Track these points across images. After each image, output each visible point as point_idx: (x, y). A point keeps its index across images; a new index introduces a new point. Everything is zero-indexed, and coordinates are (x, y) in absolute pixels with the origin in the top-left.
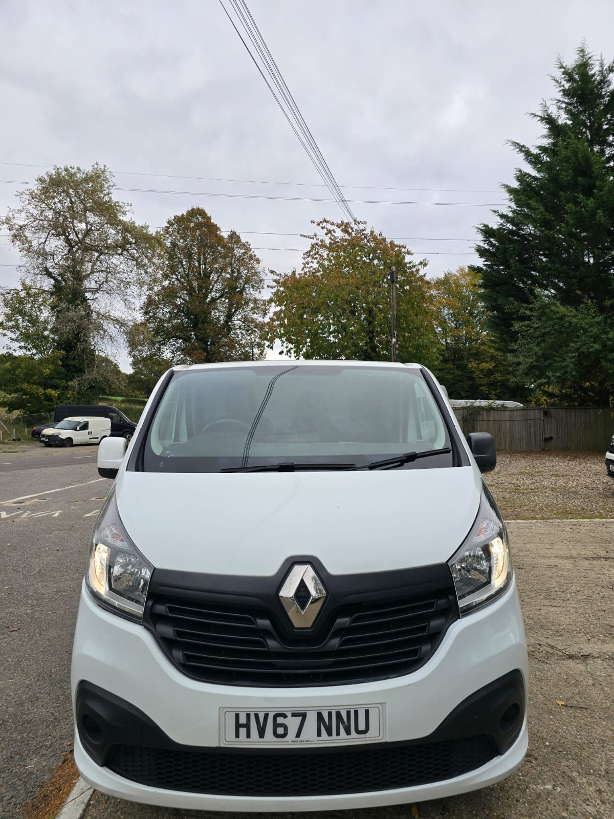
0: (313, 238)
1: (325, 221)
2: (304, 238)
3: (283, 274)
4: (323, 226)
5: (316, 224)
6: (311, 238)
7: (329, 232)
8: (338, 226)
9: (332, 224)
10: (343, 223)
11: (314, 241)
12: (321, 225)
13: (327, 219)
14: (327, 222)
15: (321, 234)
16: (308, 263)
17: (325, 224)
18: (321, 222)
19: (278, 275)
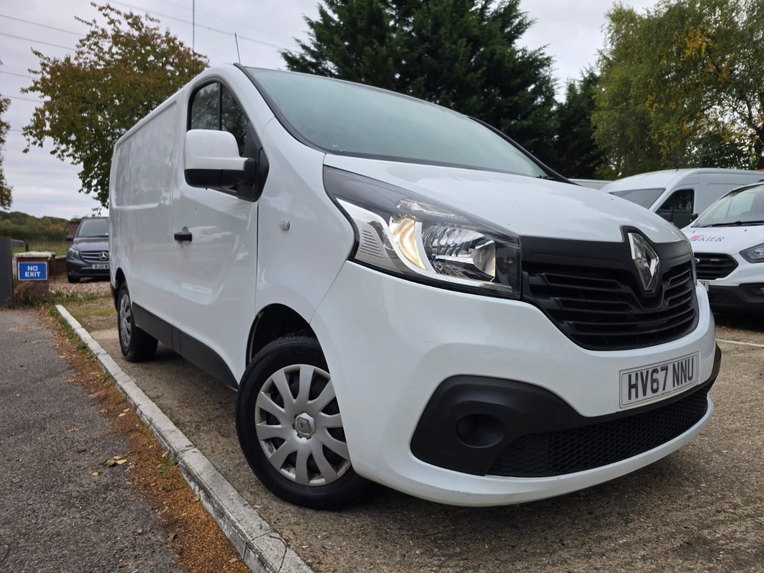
0: (92, 25)
1: (109, 7)
2: (80, 22)
3: (52, 59)
4: (106, 13)
5: (97, 8)
6: (88, 24)
7: (112, 22)
8: (127, 17)
9: (119, 13)
10: (132, 15)
11: (93, 29)
12: (104, 11)
13: (112, 6)
14: (112, 10)
15: (103, 23)
16: (82, 53)
17: (108, 11)
18: (104, 8)
19: (45, 59)
